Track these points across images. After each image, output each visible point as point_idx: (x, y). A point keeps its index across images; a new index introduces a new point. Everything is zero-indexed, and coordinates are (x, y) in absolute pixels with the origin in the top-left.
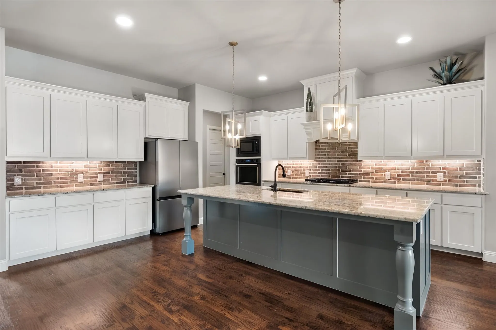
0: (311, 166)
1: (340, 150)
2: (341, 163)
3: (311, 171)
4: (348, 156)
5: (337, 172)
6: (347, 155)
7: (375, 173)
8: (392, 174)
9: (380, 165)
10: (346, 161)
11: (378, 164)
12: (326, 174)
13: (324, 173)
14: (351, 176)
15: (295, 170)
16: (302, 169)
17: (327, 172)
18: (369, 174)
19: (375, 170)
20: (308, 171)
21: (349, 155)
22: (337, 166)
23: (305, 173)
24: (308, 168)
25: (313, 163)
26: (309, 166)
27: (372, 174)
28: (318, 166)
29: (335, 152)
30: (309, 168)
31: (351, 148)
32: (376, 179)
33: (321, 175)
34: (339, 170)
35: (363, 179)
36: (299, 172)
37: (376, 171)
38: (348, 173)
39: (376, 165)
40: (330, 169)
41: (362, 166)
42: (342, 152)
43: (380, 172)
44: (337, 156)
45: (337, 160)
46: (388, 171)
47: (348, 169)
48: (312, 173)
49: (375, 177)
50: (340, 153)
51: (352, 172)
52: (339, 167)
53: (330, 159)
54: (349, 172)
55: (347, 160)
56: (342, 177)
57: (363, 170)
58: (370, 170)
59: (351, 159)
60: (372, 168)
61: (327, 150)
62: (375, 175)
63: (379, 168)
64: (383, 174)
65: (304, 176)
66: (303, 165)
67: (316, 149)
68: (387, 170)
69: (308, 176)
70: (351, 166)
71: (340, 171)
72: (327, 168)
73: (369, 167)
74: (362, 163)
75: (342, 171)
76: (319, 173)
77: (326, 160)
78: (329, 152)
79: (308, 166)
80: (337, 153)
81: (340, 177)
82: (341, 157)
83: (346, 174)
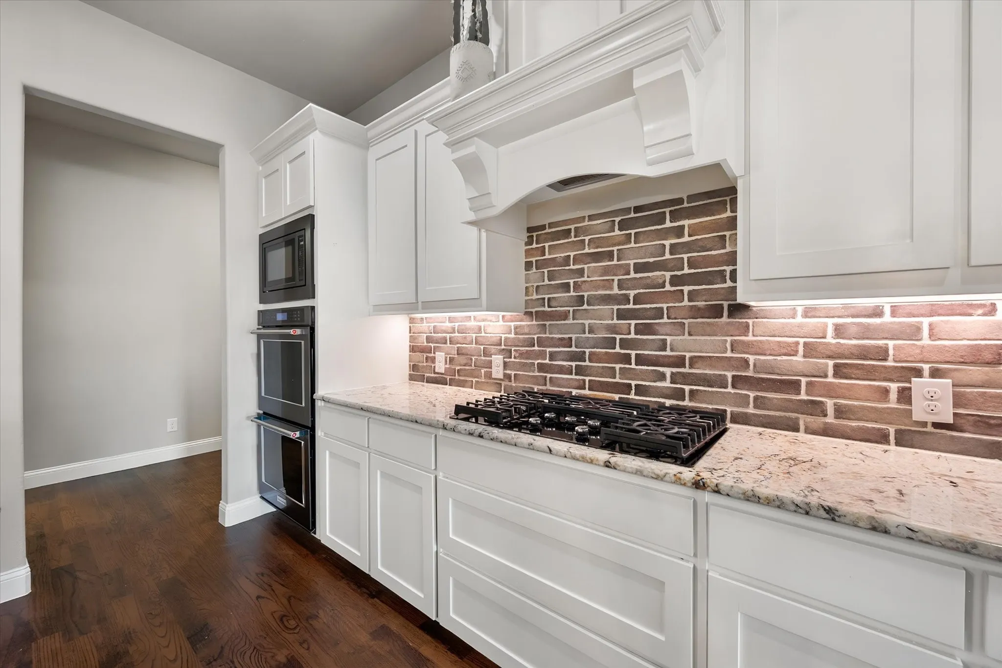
0: (513, 336)
1: (632, 262)
2: (633, 322)
3: (513, 359)
4: (668, 287)
5: (618, 366)
6: (667, 284)
7: (830, 379)
8: (963, 394)
9: (866, 332)
10: (659, 313)
11: (853, 330)
12: (571, 374)
13: (561, 370)
14: (687, 388)
15: (458, 354)
16: (482, 347)
17: (574, 364)
18: (794, 386)
19: (831, 363)
20: (501, 357)
21: (675, 281)
22: (618, 337)
23: (489, 365)
24: (500, 345)
25: (520, 326)
26: (503, 336)
27: (809, 384)
28: (538, 337)
29: (606, 271)
30: (503, 347)
31: (688, 247)
32: (840, 412)
33: (549, 375)
34: (626, 359)
35: (751, 410)
36: (471, 359)
37: (836, 366)
38: (668, 371)
39: (839, 331)
40: (587, 351)
41: (750, 338)
42: (639, 268)
43: (869, 373)
44: (616, 291)
45: (616, 307)
46: (935, 373)
47: (668, 353)
48: (514, 366)
49: (830, 404)
50: (633, 275)
51: (691, 367)
52: (624, 344)
53: (585, 307)
54: (675, 370)
55: (665, 306)
56: (640, 390)
57: (752, 359)
58: (799, 358)
59: (686, 302)
60: (810, 351)
61: (572, 267)
62: (831, 391)
63: (864, 352)
64: (894, 387)
65: (489, 375)
66: (483, 334)
67: (528, 265)
68: (926, 367)
69: (502, 377)
70: (686, 336)
71: (631, 364)
72: (573, 349)
73: (788, 345)
74: (750, 321)
75: (640, 360)
76: (542, 368)
77: (571, 309)
78: (581, 272)
79: (501, 340)
80: (616, 278)
81: (633, 391)
82: (635, 296)
83: (662, 377)
